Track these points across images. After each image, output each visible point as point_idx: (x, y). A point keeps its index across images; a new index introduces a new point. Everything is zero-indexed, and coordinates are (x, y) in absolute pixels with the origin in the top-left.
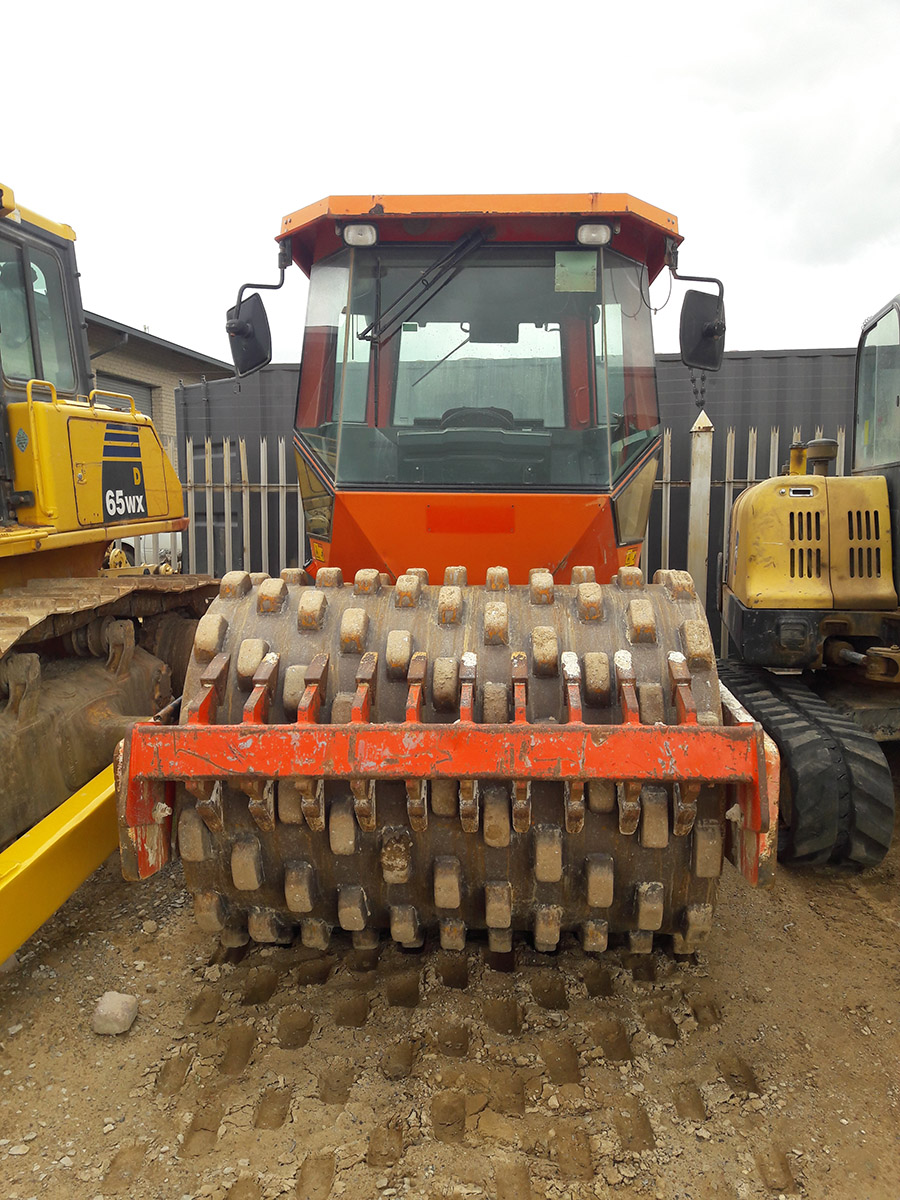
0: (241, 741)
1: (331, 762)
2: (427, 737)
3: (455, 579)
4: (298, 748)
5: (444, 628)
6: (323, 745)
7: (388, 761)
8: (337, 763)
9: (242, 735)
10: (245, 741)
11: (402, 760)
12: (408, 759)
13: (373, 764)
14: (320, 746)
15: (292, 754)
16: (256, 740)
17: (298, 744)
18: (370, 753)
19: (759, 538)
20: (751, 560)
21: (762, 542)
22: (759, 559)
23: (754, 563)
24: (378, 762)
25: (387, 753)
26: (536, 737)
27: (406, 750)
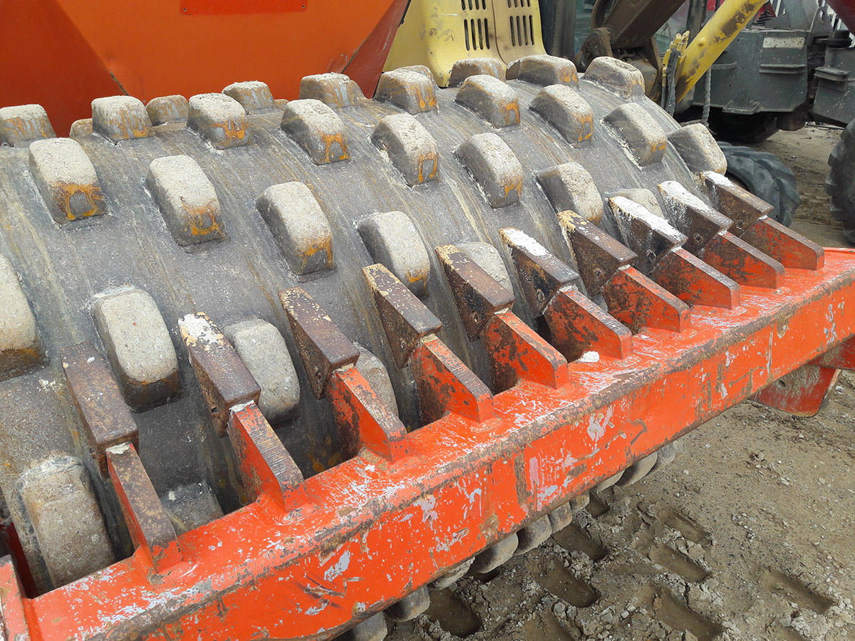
0: (327, 566)
1: (494, 519)
2: (617, 411)
3: (345, 97)
4: (436, 524)
5: (422, 190)
6: (476, 495)
7: (572, 473)
8: (502, 516)
9: (326, 552)
10: (335, 560)
11: (590, 462)
12: (597, 456)
13: (553, 488)
14: (472, 500)
15: (428, 538)
16: (356, 549)
17: (435, 516)
18: (547, 472)
19: (436, 9)
20: (431, 34)
21: (440, 13)
22: (439, 32)
23: (435, 37)
24: (560, 482)
25: (570, 461)
26: (731, 352)
27: (593, 443)
